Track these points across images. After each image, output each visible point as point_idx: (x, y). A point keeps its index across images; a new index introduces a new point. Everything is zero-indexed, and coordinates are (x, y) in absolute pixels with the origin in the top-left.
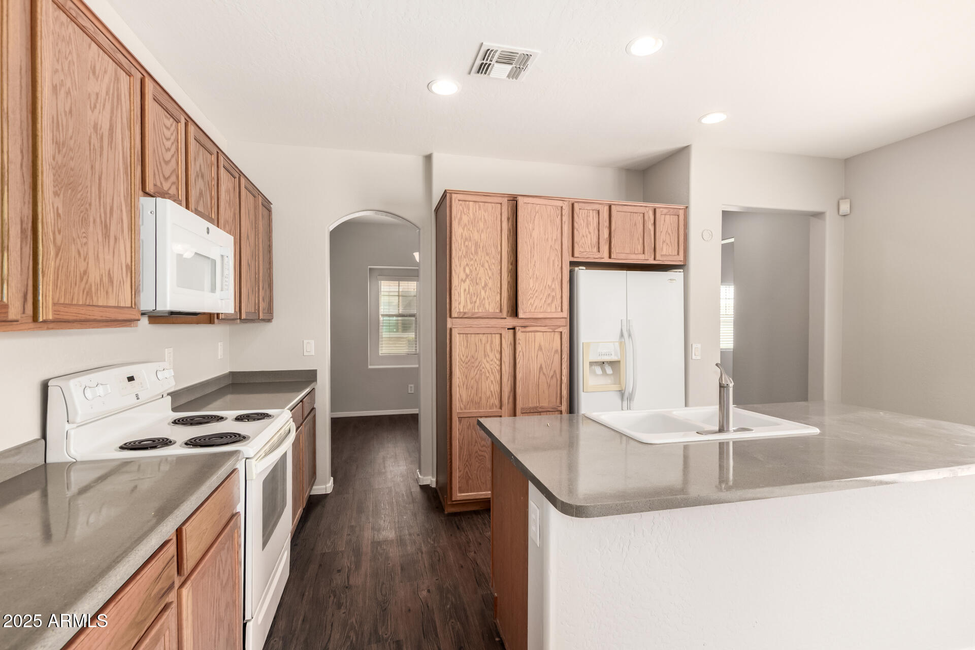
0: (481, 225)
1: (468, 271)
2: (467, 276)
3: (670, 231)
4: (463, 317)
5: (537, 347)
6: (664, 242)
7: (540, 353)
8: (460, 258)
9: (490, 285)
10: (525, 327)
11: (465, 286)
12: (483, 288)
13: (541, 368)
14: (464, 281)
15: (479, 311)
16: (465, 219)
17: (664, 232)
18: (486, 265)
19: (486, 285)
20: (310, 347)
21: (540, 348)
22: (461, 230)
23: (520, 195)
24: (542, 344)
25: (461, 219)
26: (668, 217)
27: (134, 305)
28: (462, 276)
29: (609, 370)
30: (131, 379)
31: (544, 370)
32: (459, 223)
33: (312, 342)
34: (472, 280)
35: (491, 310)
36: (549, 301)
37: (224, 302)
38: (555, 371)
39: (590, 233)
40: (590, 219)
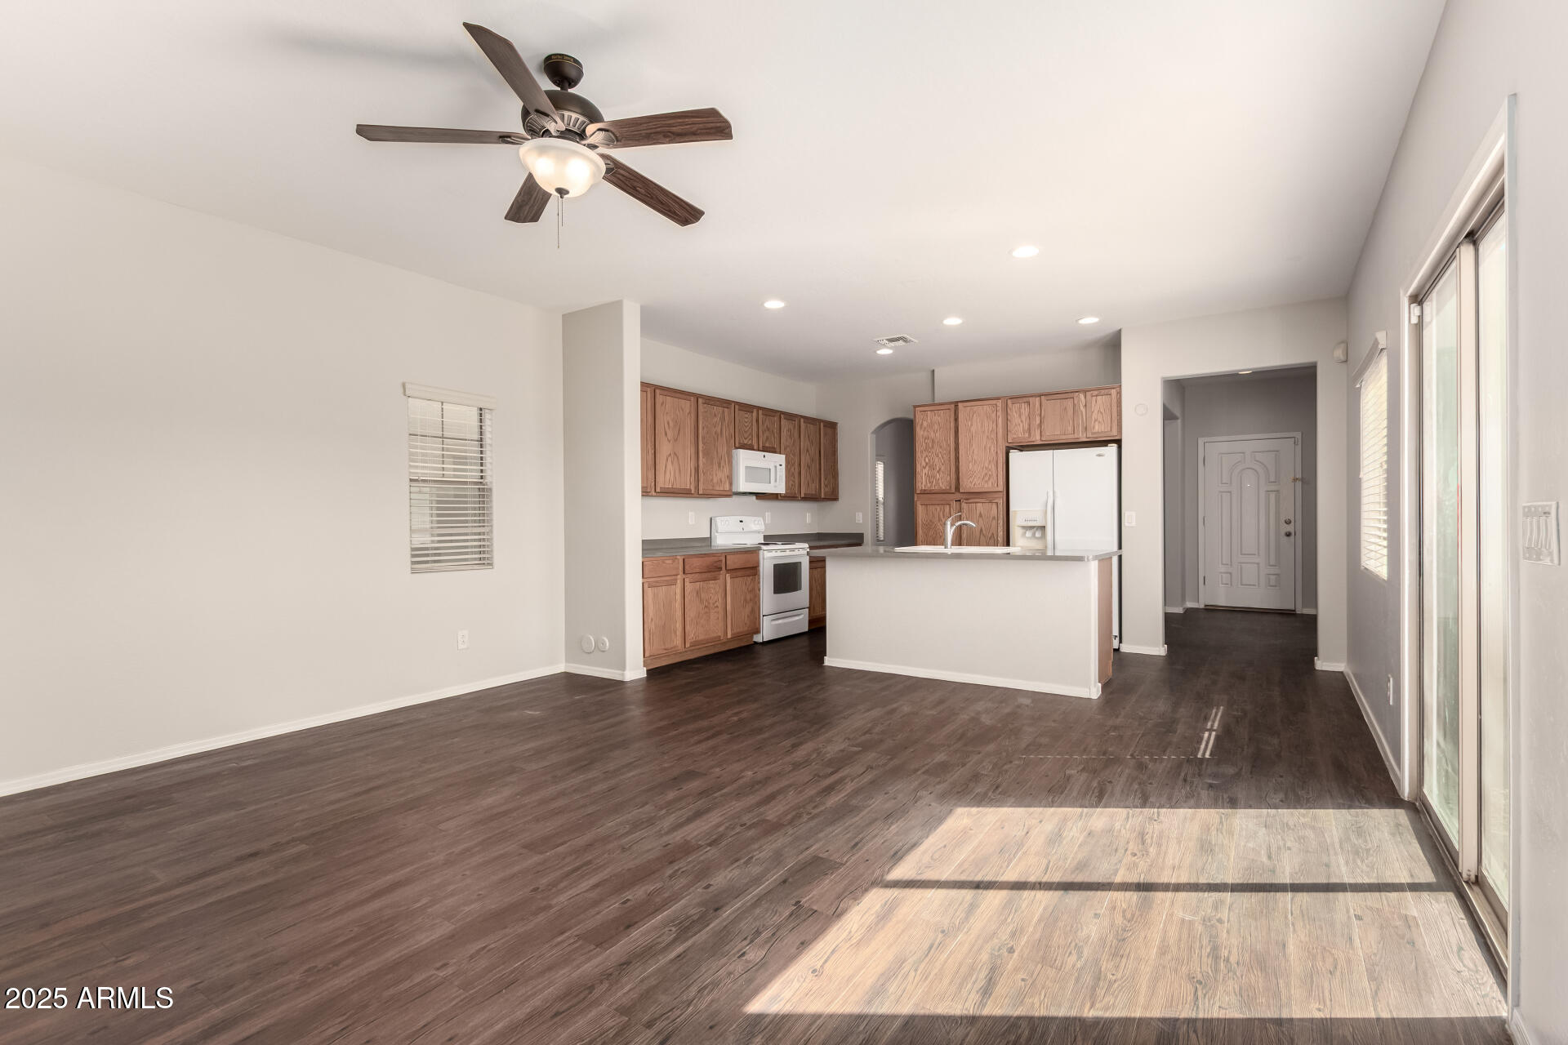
0: (936, 427)
1: (927, 460)
2: (927, 464)
3: (1102, 410)
4: (924, 492)
5: (978, 515)
6: (1096, 420)
7: (981, 519)
8: (921, 452)
9: (942, 468)
10: (967, 499)
11: (926, 471)
12: (938, 472)
13: (981, 530)
14: (925, 468)
15: (935, 488)
16: (925, 424)
17: (1096, 412)
18: (940, 456)
19: (940, 469)
20: (859, 518)
21: (981, 515)
22: (922, 433)
23: (961, 402)
24: (982, 512)
25: (922, 424)
26: (1099, 398)
27: (730, 490)
28: (924, 464)
29: (1038, 534)
30: (741, 521)
31: (984, 532)
32: (921, 428)
33: (861, 515)
34: (930, 467)
35: (944, 488)
36: (987, 478)
37: (781, 488)
38: (993, 534)
39: (1022, 421)
40: (1023, 410)
